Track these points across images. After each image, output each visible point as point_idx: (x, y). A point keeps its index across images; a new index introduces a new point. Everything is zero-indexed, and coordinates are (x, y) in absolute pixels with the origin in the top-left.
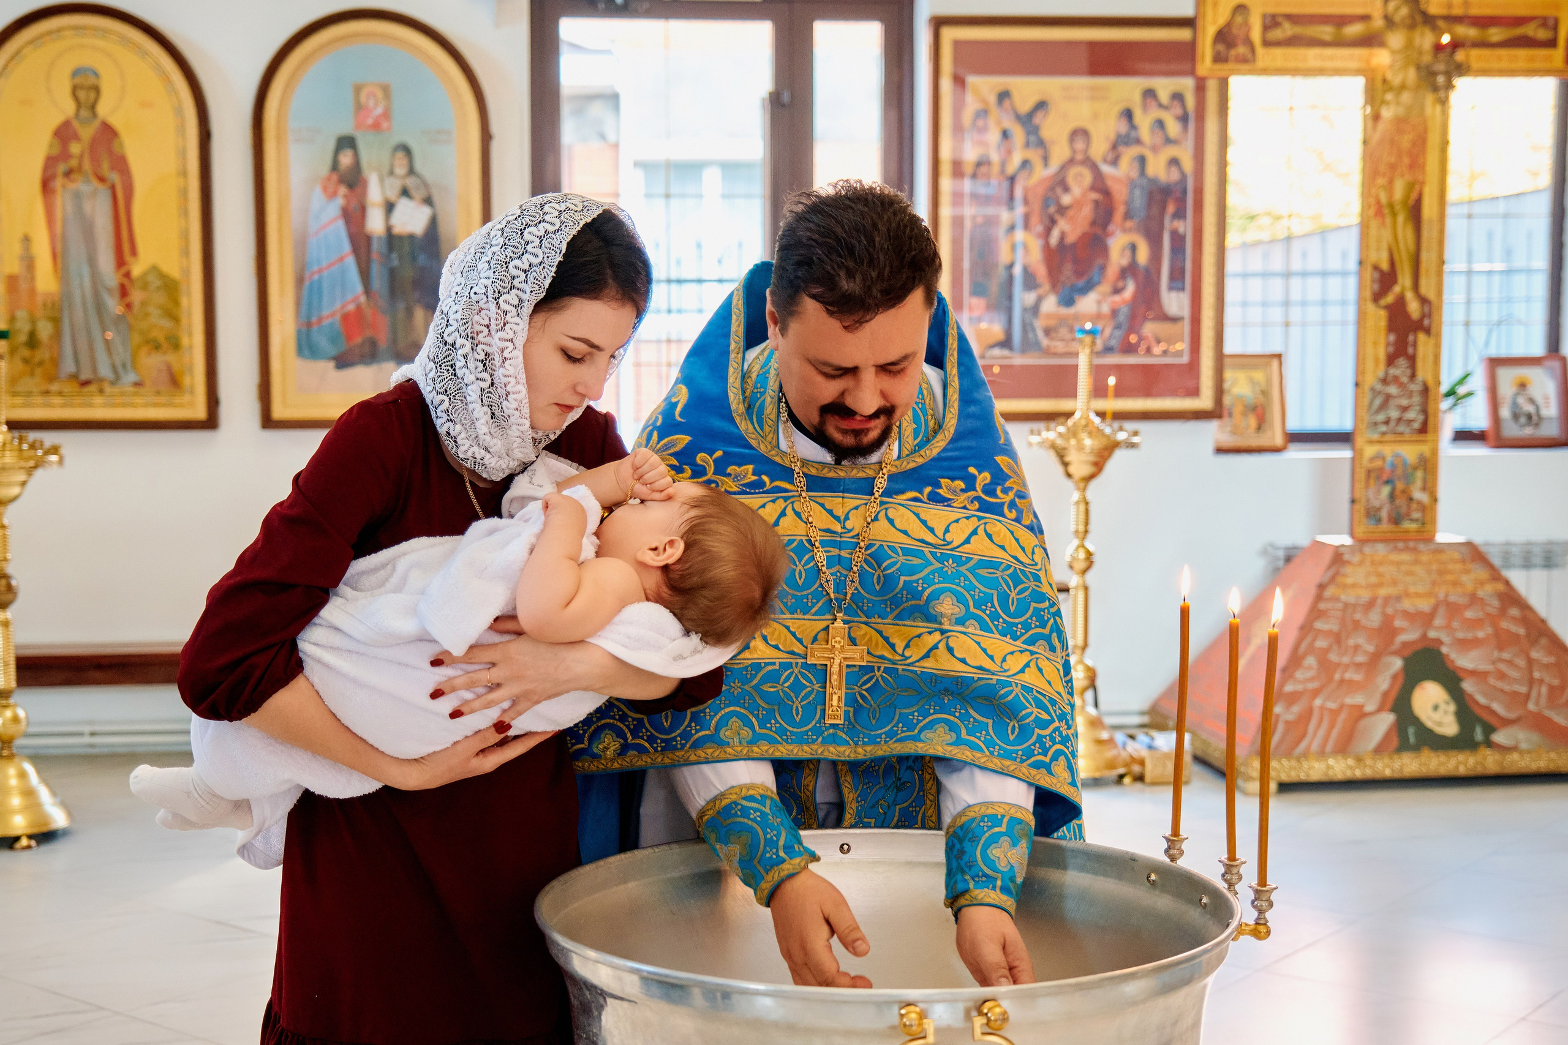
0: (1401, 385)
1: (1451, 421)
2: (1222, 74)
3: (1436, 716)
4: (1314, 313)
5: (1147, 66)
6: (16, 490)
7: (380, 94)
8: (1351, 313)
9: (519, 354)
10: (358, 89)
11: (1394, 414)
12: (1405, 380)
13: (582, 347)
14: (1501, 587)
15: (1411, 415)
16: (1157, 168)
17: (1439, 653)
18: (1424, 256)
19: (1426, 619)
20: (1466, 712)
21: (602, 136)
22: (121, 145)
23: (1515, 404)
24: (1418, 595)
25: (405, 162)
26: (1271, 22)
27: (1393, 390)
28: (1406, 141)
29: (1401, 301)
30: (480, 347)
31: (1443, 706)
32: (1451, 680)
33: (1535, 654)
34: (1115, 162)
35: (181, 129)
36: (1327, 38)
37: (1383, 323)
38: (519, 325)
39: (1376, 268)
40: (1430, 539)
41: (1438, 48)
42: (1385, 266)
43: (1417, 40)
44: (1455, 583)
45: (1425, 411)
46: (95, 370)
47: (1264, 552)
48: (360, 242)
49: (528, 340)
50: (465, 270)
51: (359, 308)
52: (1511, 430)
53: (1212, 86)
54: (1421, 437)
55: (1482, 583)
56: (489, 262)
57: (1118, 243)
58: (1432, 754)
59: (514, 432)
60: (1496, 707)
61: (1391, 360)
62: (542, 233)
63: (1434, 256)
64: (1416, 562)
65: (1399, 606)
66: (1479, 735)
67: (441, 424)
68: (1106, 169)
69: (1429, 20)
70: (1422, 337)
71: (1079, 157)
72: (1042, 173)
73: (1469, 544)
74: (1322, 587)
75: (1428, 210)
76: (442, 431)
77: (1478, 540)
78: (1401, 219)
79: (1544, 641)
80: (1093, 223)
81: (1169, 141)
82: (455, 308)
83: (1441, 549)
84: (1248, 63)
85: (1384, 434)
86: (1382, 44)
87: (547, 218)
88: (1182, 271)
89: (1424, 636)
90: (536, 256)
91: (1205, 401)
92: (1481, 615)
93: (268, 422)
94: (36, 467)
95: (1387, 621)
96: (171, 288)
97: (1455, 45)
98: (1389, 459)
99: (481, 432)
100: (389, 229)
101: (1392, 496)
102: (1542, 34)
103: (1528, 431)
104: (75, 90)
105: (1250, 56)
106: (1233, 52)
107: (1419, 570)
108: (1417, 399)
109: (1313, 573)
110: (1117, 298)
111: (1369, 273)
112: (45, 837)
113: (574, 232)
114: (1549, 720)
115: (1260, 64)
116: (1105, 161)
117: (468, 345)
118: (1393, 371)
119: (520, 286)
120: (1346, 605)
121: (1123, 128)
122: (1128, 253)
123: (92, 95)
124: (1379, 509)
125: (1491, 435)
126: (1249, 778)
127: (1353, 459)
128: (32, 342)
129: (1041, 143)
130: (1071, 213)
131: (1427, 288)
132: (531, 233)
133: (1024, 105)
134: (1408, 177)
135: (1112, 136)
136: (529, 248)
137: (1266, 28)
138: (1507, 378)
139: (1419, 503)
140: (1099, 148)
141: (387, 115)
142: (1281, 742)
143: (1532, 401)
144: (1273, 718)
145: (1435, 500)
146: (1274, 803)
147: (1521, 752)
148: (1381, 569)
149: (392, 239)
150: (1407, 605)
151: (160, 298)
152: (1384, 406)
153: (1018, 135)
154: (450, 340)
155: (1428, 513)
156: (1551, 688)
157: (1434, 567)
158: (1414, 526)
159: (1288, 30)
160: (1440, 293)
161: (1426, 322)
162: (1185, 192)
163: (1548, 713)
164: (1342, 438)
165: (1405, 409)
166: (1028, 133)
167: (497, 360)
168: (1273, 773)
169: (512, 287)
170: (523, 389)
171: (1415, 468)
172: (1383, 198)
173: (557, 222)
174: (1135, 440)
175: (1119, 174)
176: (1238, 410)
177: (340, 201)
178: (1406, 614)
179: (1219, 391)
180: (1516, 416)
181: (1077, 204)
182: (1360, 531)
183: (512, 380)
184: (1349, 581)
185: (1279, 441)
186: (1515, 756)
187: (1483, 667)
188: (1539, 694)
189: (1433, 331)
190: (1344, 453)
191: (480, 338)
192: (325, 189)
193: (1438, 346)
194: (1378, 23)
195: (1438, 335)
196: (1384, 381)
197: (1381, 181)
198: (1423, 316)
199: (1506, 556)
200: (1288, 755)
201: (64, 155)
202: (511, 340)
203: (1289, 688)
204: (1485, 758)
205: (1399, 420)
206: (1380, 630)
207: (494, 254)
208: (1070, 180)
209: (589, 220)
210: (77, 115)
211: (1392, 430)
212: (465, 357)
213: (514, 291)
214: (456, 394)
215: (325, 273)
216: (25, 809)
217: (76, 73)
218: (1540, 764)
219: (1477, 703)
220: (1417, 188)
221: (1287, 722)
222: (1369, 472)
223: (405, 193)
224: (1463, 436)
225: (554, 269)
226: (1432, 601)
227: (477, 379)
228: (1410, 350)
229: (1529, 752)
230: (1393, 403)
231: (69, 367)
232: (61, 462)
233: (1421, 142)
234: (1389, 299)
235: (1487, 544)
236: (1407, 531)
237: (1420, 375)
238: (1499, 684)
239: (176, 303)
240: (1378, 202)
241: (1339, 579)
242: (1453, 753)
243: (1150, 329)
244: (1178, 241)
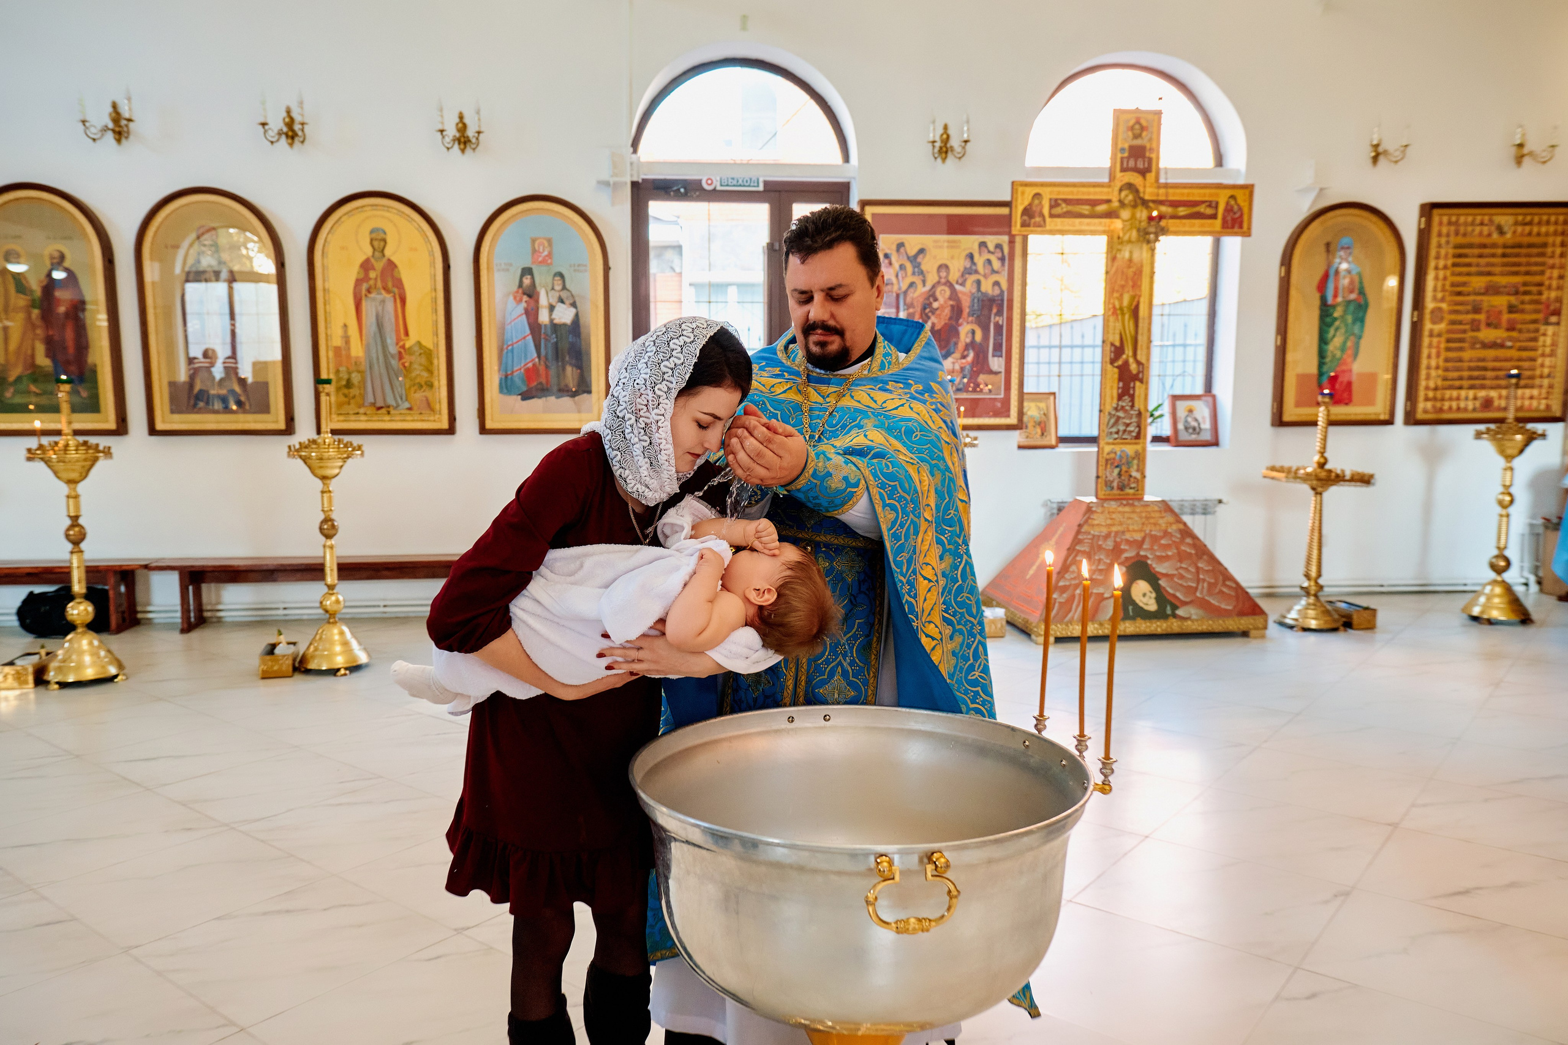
0: (1126, 411)
1: (1152, 431)
2: (1025, 233)
3: (1145, 600)
4: (1077, 369)
5: (981, 229)
6: (336, 471)
7: (546, 244)
8: (1098, 368)
9: (668, 423)
10: (533, 241)
11: (1122, 428)
12: (1128, 408)
13: (709, 418)
14: (1181, 526)
15: (1131, 428)
16: (987, 287)
17: (1147, 564)
18: (1140, 338)
19: (1139, 544)
20: (1161, 597)
21: (673, 269)
22: (399, 272)
23: (1186, 421)
24: (1134, 531)
25: (560, 282)
26: (1054, 204)
27: (1121, 414)
28: (1130, 272)
29: (1126, 363)
30: (641, 419)
31: (1148, 594)
32: (1153, 579)
33: (1200, 565)
34: (963, 284)
35: (433, 264)
36: (1087, 212)
37: (1116, 376)
38: (668, 405)
39: (1112, 344)
40: (1141, 499)
41: (1151, 218)
42: (1118, 344)
43: (1138, 215)
44: (1155, 524)
45: (1139, 426)
46: (384, 400)
47: (1045, 505)
48: (535, 327)
49: (674, 415)
50: (629, 368)
51: (534, 365)
52: (1184, 436)
53: (1018, 240)
54: (1137, 441)
55: (1171, 524)
56: (646, 363)
57: (965, 330)
58: (1142, 621)
59: (665, 475)
60: (1178, 595)
61: (1120, 397)
62: (682, 343)
63: (1145, 338)
64: (1133, 512)
65: (1123, 537)
66: (1169, 611)
67: (617, 471)
68: (958, 287)
69: (1145, 203)
70: (1138, 384)
71: (943, 280)
72: (921, 290)
73: (1163, 501)
74: (1080, 526)
75: (1143, 312)
76: (617, 474)
77: (1166, 498)
78: (1127, 316)
79: (1205, 557)
80: (950, 319)
81: (994, 272)
82: (624, 393)
83: (1148, 504)
84: (1041, 227)
85: (1116, 439)
86: (1118, 217)
87: (685, 333)
88: (1001, 345)
89: (1138, 554)
90: (679, 359)
91: (1013, 420)
92: (1170, 542)
93: (483, 430)
94: (348, 458)
95: (1117, 545)
96: (428, 354)
97: (1161, 217)
98: (1118, 453)
99: (643, 475)
100: (551, 320)
101: (1120, 474)
102: (1209, 211)
103: (1194, 437)
104: (372, 240)
105: (1042, 223)
106: (1033, 221)
107: (1134, 516)
108: (1134, 419)
109: (1074, 518)
110: (964, 361)
111: (1108, 348)
112: (355, 668)
113: (704, 343)
114: (1208, 602)
115: (1048, 227)
116: (957, 283)
117: (633, 418)
118: (1120, 403)
119: (668, 379)
120: (1094, 536)
121: (968, 264)
122: (970, 335)
123: (382, 244)
124: (1112, 482)
125: (1172, 439)
126: (1039, 635)
127: (1098, 451)
128: (349, 385)
129: (922, 273)
130: (938, 312)
131: (1141, 357)
132: (674, 344)
133: (912, 252)
134: (1131, 293)
135: (962, 269)
136: (674, 353)
137: (1051, 207)
138: (1182, 406)
139: (1135, 478)
140: (954, 275)
141: (550, 255)
142: (1057, 614)
143: (1196, 420)
144: (1053, 601)
145: (1144, 477)
146: (1052, 649)
147: (1193, 621)
148: (1114, 516)
149: (555, 327)
150: (1128, 536)
151: (423, 360)
152: (1116, 423)
153: (909, 267)
154: (621, 415)
155: (1140, 483)
156: (1210, 584)
157: (1144, 515)
158: (1131, 491)
159: (1064, 208)
160: (1148, 359)
161: (1141, 375)
162: (1002, 300)
163: (1207, 598)
164: (1092, 440)
165: (1128, 425)
166: (914, 267)
167: (654, 426)
168: (1052, 632)
169: (664, 380)
170: (670, 447)
171: (1134, 458)
172: (1117, 306)
173: (692, 335)
174: (975, 442)
175: (966, 290)
176: (1030, 425)
177: (524, 305)
178: (1128, 542)
179: (1021, 414)
180: (1186, 428)
181: (942, 307)
182: (1101, 494)
183: (664, 442)
184: (1096, 522)
185: (1053, 442)
186: (1189, 622)
187: (1171, 572)
188: (1203, 587)
189: (1145, 380)
190: (1093, 449)
191: (642, 413)
192: (515, 298)
193: (1147, 389)
194: (1115, 204)
195: (1147, 383)
196: (1116, 409)
197: (1116, 295)
198: (1139, 372)
199: (1182, 507)
200: (1061, 621)
201: (366, 278)
202: (663, 415)
203: (1061, 584)
204: (1172, 624)
205: (1125, 431)
206: (1113, 550)
207: (649, 357)
208: (938, 294)
209: (712, 334)
210: (373, 256)
211: (1121, 437)
212: (632, 426)
213: (665, 382)
214: (626, 449)
215: (515, 346)
216: (342, 653)
217: (372, 232)
218: (1204, 627)
219: (1167, 591)
220: (1136, 300)
221: (1060, 603)
222: (1107, 460)
223: (561, 301)
224: (1157, 439)
225: (692, 368)
226: (1143, 534)
227: (640, 440)
228: (1131, 392)
229: (1197, 620)
230: (1121, 421)
231: (370, 398)
232: (362, 454)
233: (1139, 273)
234: (1120, 362)
235: (1171, 501)
236: (1128, 494)
237: (1137, 407)
238: (1180, 582)
239: (431, 363)
240: (1114, 307)
241: (1090, 521)
242: (1154, 621)
243: (982, 378)
244: (999, 328)
